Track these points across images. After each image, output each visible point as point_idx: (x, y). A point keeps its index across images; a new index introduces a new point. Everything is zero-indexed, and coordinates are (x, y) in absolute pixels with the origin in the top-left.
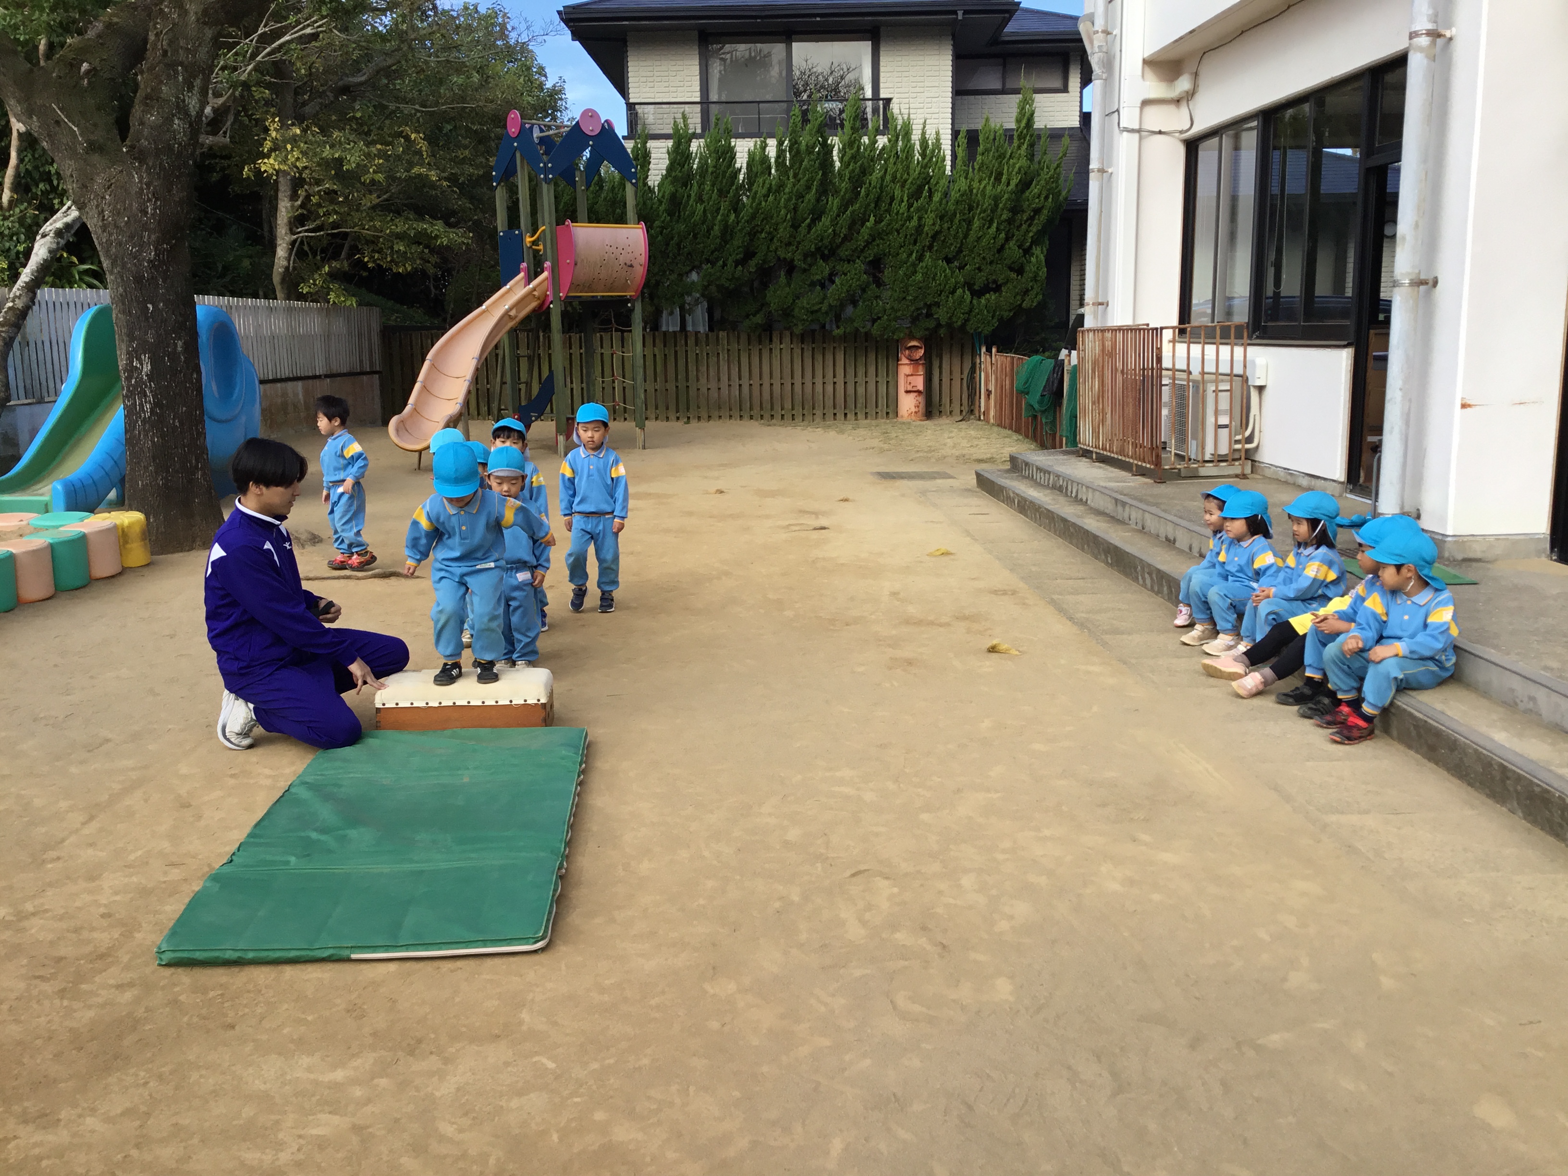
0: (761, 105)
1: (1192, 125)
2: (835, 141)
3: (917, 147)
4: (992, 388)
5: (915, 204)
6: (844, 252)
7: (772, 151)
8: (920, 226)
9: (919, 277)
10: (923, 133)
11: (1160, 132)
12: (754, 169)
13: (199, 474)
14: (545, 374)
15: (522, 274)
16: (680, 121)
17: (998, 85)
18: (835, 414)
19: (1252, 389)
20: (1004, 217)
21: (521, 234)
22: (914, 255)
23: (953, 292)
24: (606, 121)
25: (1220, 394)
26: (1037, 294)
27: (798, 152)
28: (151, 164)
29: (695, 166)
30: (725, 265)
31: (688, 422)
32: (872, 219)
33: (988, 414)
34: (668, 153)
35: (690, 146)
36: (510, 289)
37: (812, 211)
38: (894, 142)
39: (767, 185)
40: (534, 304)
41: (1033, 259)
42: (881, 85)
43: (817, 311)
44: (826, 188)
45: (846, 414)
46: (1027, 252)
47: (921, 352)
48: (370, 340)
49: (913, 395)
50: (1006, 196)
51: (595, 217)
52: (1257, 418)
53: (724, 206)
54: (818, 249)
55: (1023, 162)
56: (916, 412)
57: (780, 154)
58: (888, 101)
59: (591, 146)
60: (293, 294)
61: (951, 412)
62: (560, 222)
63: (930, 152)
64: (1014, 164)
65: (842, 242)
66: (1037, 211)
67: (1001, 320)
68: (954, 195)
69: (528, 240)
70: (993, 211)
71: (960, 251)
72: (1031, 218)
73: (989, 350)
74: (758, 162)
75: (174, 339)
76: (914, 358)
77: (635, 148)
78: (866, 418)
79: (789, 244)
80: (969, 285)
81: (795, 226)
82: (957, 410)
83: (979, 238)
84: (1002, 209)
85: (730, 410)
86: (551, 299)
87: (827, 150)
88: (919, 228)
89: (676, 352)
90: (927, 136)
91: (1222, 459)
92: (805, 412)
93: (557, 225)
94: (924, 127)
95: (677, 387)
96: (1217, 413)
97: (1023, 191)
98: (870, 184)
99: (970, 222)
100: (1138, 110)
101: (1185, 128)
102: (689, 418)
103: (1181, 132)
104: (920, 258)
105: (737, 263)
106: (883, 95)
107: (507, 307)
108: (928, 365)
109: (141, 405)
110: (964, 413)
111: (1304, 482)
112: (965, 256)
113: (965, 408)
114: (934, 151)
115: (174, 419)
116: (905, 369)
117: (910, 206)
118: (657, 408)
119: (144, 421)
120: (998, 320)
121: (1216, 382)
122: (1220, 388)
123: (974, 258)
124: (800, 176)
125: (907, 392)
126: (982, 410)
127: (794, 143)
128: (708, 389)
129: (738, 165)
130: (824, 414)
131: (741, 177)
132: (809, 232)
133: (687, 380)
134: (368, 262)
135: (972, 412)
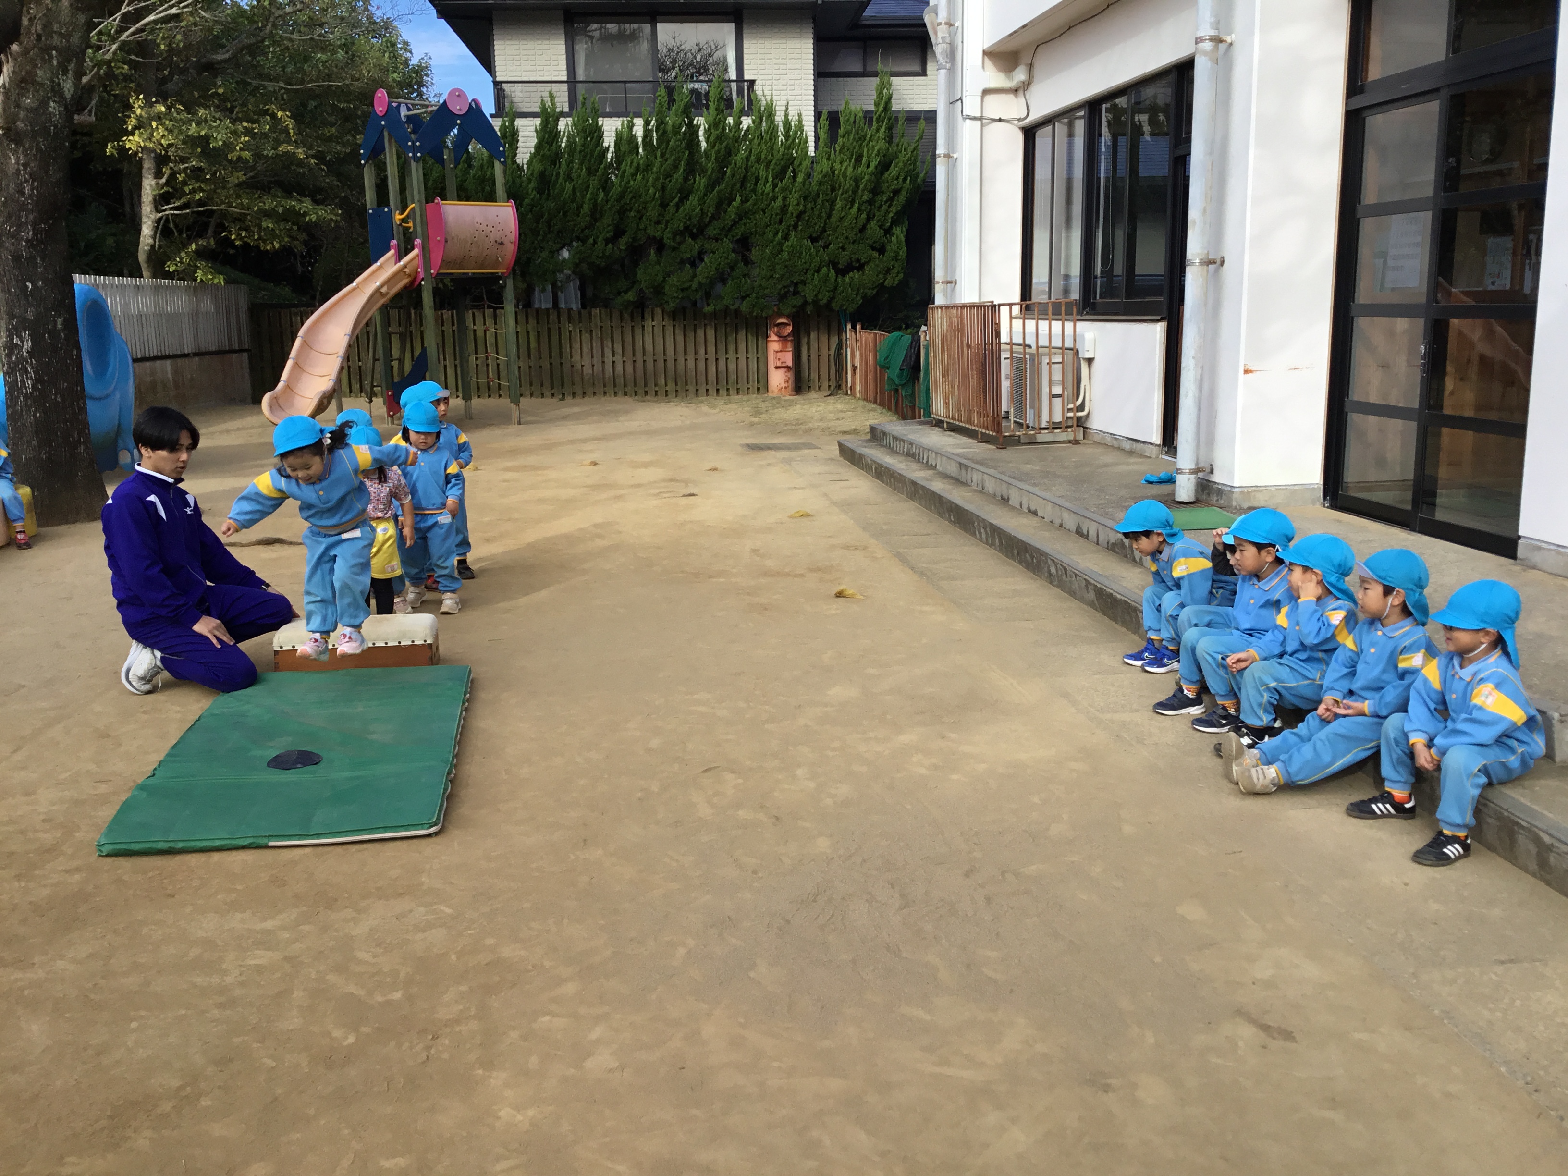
0: (628, 85)
1: (1028, 114)
2: (701, 122)
3: (781, 128)
4: (857, 363)
5: (780, 185)
6: (711, 231)
7: (639, 130)
8: (785, 206)
9: (785, 255)
10: (786, 115)
11: (1000, 120)
12: (622, 149)
13: (82, 449)
14: (418, 351)
15: (392, 252)
16: (547, 100)
17: (858, 68)
18: (707, 390)
19: (1082, 361)
20: (865, 198)
21: (390, 211)
22: (780, 234)
23: (818, 271)
24: (474, 100)
25: (1053, 366)
26: (898, 273)
27: (665, 132)
28: (27, 145)
29: (563, 145)
30: (595, 242)
31: (563, 399)
32: (738, 198)
33: (855, 389)
34: (536, 131)
35: (557, 125)
36: (380, 267)
37: (680, 191)
38: (758, 123)
39: (635, 164)
40: (405, 281)
41: (894, 239)
42: (746, 67)
43: (687, 289)
44: (693, 167)
45: (718, 390)
46: (888, 232)
47: (789, 329)
48: (238, 316)
49: (782, 371)
50: (867, 177)
51: (464, 195)
52: (1088, 388)
53: (594, 182)
54: (686, 228)
55: (881, 145)
56: (785, 388)
57: (647, 133)
58: (752, 83)
59: (459, 125)
60: (159, 272)
61: (820, 387)
62: (429, 199)
63: (793, 132)
64: (873, 147)
65: (710, 222)
66: (896, 192)
67: (864, 297)
68: (816, 177)
69: (398, 217)
70: (855, 192)
71: (824, 230)
72: (891, 199)
73: (854, 327)
74: (625, 140)
75: (54, 316)
76: (782, 335)
77: (503, 127)
78: (738, 393)
79: (658, 222)
80: (834, 264)
81: (664, 205)
82: (825, 384)
83: (842, 218)
84: (863, 190)
85: (605, 386)
86: (422, 276)
87: (693, 130)
88: (784, 209)
89: (549, 329)
90: (790, 118)
91: (1056, 426)
92: (678, 388)
93: (427, 202)
94: (787, 109)
95: (551, 364)
96: (1051, 383)
97: (882, 173)
98: (735, 164)
99: (833, 203)
100: (979, 98)
101: (1022, 117)
102: (563, 395)
103: (1019, 120)
104: (786, 237)
105: (607, 241)
106: (746, 77)
107: (378, 284)
108: (796, 341)
109: (23, 381)
110: (832, 388)
111: (1127, 446)
112: (829, 236)
113: (833, 384)
114: (796, 133)
115: (56, 395)
116: (774, 345)
117: (775, 186)
118: (531, 385)
119: (26, 397)
120: (863, 298)
121: (1050, 355)
122: (1053, 361)
123: (837, 238)
124: (667, 156)
125: (777, 368)
126: (849, 385)
127: (661, 123)
128: (583, 366)
129: (606, 144)
130: (697, 390)
131: (609, 155)
132: (677, 211)
133: (561, 357)
134: (235, 239)
135: (839, 387)
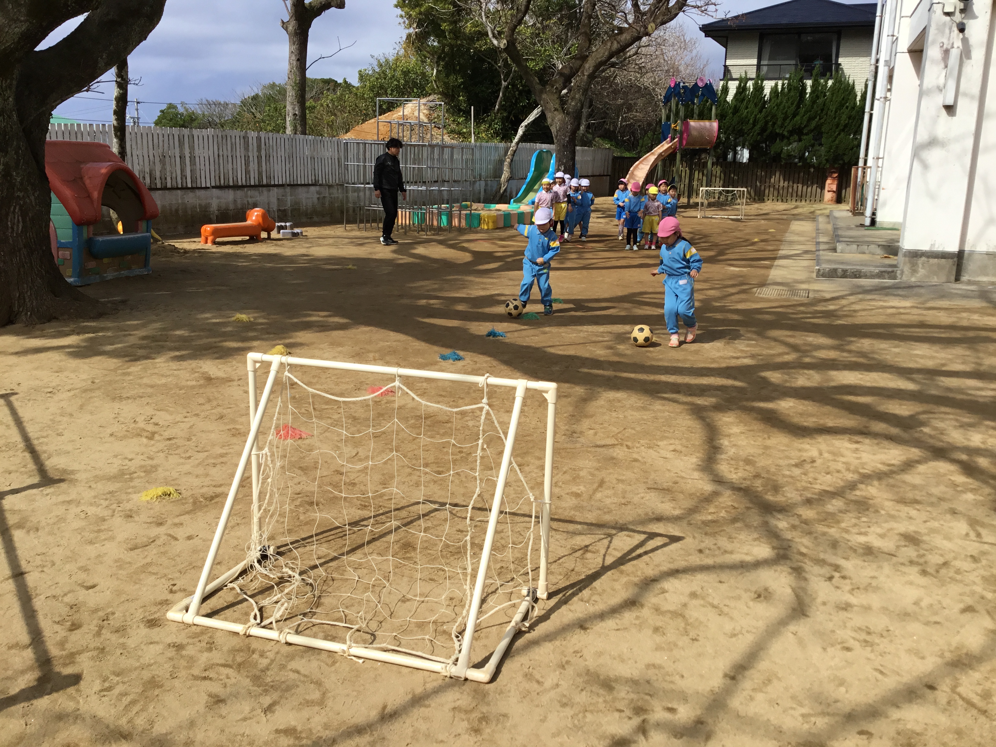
0: (781, 66)
6: (805, 131)
7: (780, 87)
9: (837, 142)
12: (772, 95)
15: (669, 139)
16: (746, 73)
18: (796, 200)
21: (670, 123)
23: (852, 149)
27: (790, 87)
29: (748, 93)
32: (818, 118)
34: (737, 87)
35: (747, 84)
36: (663, 145)
37: (793, 113)
39: (775, 102)
40: (671, 151)
42: (839, 58)
44: (801, 105)
45: (801, 200)
47: (836, 175)
48: (608, 162)
49: (831, 193)
51: (699, 118)
54: (794, 129)
56: (832, 200)
57: (783, 88)
58: (840, 64)
59: (701, 91)
62: (686, 119)
65: (804, 127)
69: (673, 126)
74: (774, 90)
76: (833, 177)
77: (722, 87)
78: (811, 201)
79: (782, 127)
81: (784, 119)
86: (678, 148)
87: (804, 87)
92: (783, 198)
93: (684, 120)
104: (839, 134)
105: (758, 134)
107: (661, 151)
108: (839, 178)
116: (829, 181)
117: (836, 112)
124: (790, 97)
125: (829, 191)
127: (789, 84)
129: (765, 93)
130: (792, 200)
131: (766, 99)
132: (790, 123)
